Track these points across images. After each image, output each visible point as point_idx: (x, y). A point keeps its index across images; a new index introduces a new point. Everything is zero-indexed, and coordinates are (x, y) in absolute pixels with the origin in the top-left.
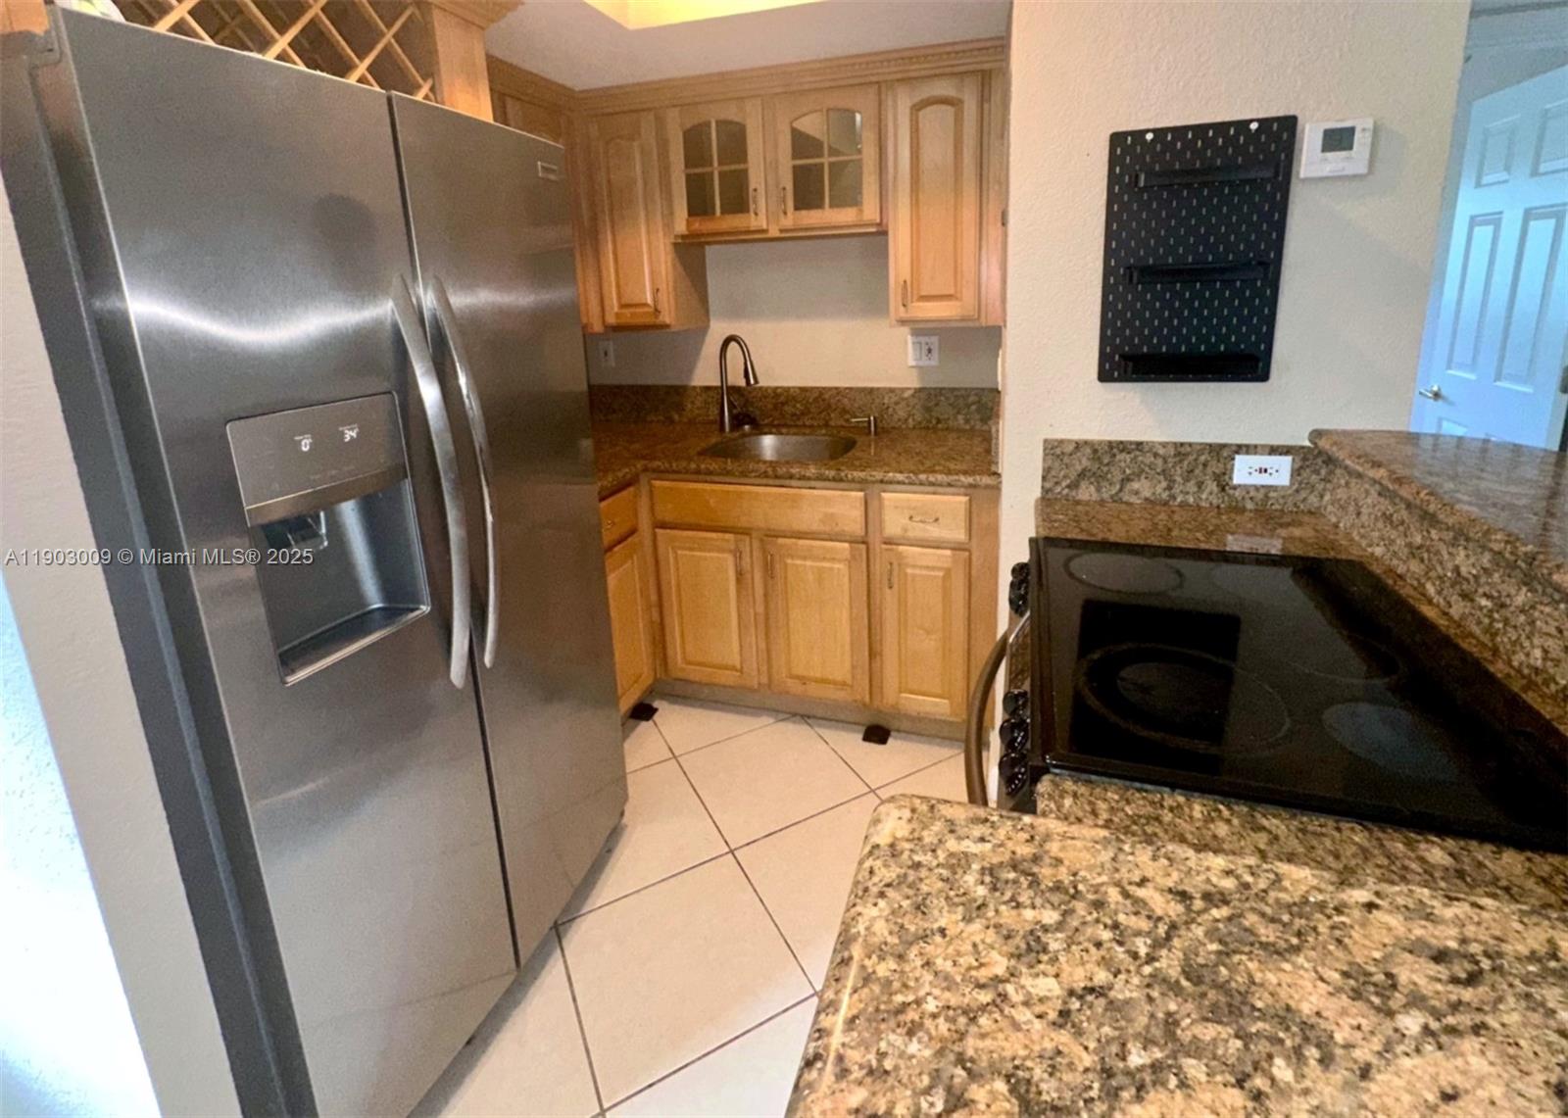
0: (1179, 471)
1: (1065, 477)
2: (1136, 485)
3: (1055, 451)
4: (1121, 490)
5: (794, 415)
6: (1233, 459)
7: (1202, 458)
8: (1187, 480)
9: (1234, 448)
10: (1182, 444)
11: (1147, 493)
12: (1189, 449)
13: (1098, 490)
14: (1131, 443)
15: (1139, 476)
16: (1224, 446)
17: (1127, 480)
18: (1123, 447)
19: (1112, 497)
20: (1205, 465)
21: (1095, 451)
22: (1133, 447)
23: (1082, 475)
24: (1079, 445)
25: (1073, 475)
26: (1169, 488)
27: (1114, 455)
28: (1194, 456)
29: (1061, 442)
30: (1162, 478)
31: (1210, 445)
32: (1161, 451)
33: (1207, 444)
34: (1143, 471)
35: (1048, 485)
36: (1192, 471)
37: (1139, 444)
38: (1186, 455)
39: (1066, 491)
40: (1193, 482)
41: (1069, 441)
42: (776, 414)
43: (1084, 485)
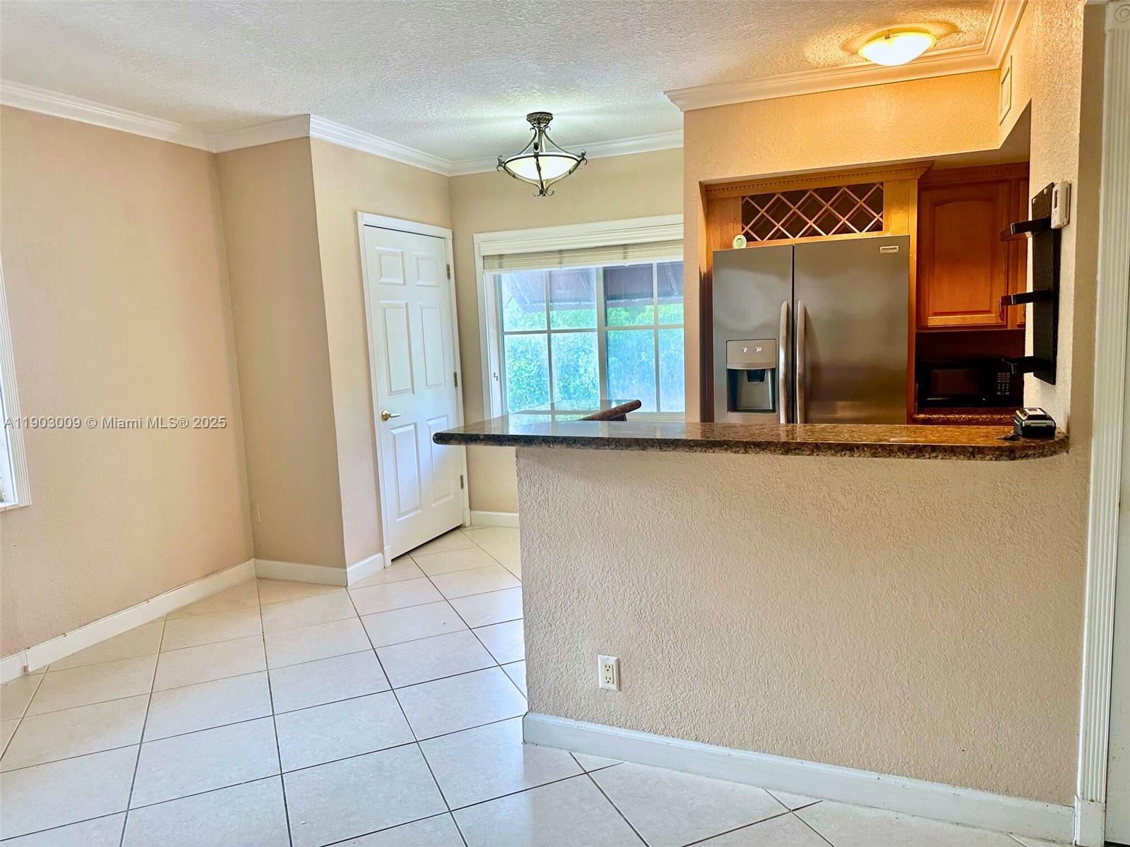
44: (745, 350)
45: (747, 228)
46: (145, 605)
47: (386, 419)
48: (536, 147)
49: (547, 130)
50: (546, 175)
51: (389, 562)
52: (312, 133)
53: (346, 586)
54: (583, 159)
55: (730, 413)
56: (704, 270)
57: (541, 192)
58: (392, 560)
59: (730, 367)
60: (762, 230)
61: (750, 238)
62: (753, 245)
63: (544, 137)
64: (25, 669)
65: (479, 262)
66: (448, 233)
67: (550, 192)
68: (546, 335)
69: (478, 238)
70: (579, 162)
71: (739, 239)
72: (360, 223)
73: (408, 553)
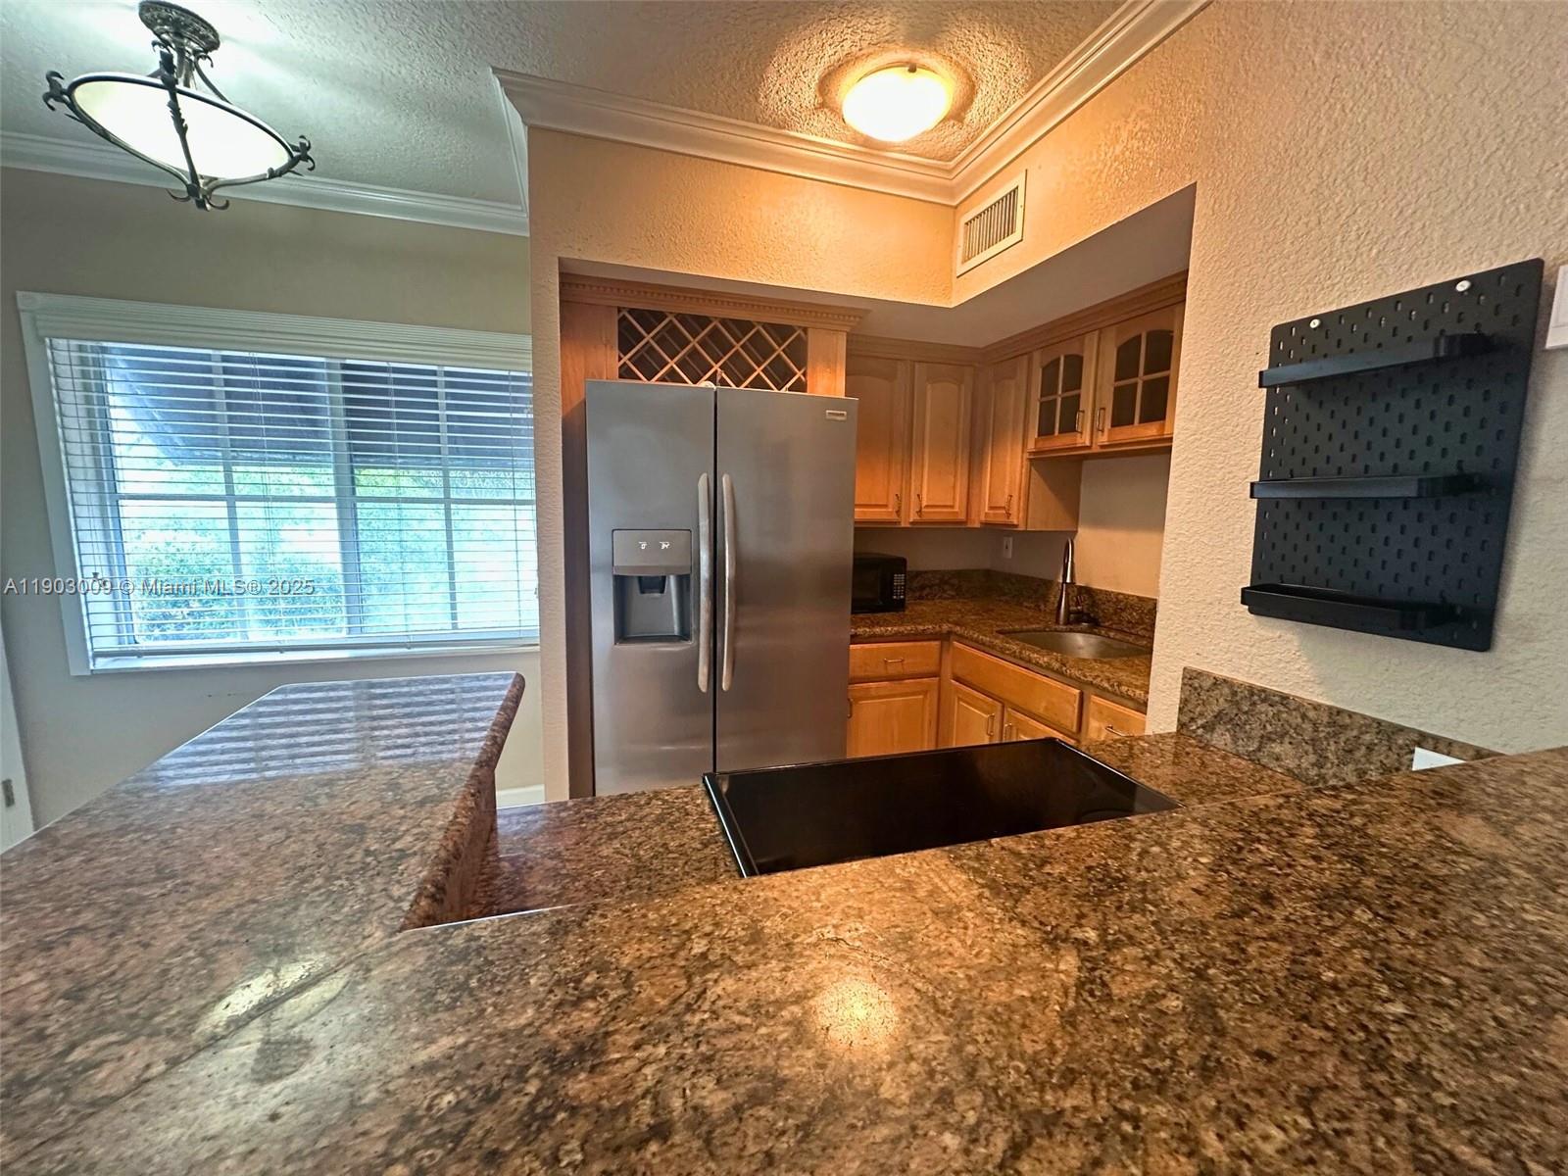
0: (1333, 748)
1: (1201, 714)
2: (1277, 749)
3: (1192, 679)
4: (1259, 749)
5: (1129, 622)
6: (1413, 752)
7: (1367, 738)
8: (1343, 763)
9: (1415, 737)
10: (1339, 712)
11: (1291, 764)
12: (1348, 721)
13: (1235, 739)
14: (1275, 694)
15: (1282, 736)
16: (1401, 729)
17: (1267, 738)
18: (1264, 696)
19: (1249, 754)
20: (1370, 748)
21: (1234, 694)
22: (1277, 699)
23: (1219, 716)
24: (1218, 682)
25: (1210, 716)
26: (1319, 765)
27: (1254, 704)
28: (1355, 733)
29: (1200, 674)
30: (1310, 748)
31: (1379, 723)
32: (1311, 714)
33: (1374, 720)
34: (1287, 733)
35: (1185, 719)
36: (1350, 751)
37: (1284, 698)
38: (1345, 727)
39: (1200, 731)
40: (1351, 767)
41: (1208, 675)
42: (1115, 618)
43: (1220, 728)
44: (644, 546)
45: (625, 358)
55: (616, 645)
59: (619, 571)
60: (648, 365)
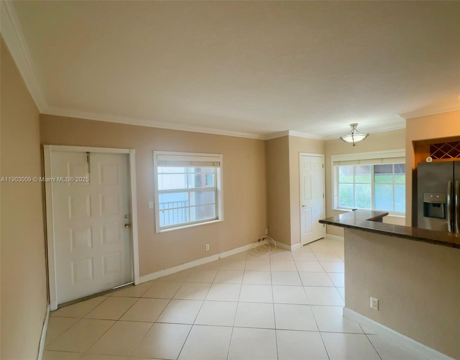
44: (432, 196)
45: (432, 155)
46: (244, 247)
47: (303, 206)
48: (352, 133)
49: (356, 128)
50: (355, 141)
51: (302, 246)
52: (289, 134)
53: (291, 251)
54: (368, 135)
55: (424, 217)
56: (414, 168)
57: (354, 145)
58: (303, 245)
59: (425, 201)
60: (439, 155)
61: (433, 158)
62: (435, 160)
63: (355, 130)
64: (220, 258)
65: (332, 163)
66: (323, 156)
67: (356, 145)
68: (353, 184)
69: (332, 157)
70: (367, 136)
71: (429, 158)
72: (300, 155)
73: (307, 244)
